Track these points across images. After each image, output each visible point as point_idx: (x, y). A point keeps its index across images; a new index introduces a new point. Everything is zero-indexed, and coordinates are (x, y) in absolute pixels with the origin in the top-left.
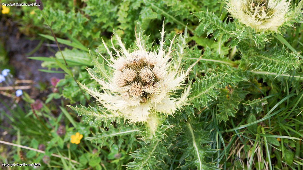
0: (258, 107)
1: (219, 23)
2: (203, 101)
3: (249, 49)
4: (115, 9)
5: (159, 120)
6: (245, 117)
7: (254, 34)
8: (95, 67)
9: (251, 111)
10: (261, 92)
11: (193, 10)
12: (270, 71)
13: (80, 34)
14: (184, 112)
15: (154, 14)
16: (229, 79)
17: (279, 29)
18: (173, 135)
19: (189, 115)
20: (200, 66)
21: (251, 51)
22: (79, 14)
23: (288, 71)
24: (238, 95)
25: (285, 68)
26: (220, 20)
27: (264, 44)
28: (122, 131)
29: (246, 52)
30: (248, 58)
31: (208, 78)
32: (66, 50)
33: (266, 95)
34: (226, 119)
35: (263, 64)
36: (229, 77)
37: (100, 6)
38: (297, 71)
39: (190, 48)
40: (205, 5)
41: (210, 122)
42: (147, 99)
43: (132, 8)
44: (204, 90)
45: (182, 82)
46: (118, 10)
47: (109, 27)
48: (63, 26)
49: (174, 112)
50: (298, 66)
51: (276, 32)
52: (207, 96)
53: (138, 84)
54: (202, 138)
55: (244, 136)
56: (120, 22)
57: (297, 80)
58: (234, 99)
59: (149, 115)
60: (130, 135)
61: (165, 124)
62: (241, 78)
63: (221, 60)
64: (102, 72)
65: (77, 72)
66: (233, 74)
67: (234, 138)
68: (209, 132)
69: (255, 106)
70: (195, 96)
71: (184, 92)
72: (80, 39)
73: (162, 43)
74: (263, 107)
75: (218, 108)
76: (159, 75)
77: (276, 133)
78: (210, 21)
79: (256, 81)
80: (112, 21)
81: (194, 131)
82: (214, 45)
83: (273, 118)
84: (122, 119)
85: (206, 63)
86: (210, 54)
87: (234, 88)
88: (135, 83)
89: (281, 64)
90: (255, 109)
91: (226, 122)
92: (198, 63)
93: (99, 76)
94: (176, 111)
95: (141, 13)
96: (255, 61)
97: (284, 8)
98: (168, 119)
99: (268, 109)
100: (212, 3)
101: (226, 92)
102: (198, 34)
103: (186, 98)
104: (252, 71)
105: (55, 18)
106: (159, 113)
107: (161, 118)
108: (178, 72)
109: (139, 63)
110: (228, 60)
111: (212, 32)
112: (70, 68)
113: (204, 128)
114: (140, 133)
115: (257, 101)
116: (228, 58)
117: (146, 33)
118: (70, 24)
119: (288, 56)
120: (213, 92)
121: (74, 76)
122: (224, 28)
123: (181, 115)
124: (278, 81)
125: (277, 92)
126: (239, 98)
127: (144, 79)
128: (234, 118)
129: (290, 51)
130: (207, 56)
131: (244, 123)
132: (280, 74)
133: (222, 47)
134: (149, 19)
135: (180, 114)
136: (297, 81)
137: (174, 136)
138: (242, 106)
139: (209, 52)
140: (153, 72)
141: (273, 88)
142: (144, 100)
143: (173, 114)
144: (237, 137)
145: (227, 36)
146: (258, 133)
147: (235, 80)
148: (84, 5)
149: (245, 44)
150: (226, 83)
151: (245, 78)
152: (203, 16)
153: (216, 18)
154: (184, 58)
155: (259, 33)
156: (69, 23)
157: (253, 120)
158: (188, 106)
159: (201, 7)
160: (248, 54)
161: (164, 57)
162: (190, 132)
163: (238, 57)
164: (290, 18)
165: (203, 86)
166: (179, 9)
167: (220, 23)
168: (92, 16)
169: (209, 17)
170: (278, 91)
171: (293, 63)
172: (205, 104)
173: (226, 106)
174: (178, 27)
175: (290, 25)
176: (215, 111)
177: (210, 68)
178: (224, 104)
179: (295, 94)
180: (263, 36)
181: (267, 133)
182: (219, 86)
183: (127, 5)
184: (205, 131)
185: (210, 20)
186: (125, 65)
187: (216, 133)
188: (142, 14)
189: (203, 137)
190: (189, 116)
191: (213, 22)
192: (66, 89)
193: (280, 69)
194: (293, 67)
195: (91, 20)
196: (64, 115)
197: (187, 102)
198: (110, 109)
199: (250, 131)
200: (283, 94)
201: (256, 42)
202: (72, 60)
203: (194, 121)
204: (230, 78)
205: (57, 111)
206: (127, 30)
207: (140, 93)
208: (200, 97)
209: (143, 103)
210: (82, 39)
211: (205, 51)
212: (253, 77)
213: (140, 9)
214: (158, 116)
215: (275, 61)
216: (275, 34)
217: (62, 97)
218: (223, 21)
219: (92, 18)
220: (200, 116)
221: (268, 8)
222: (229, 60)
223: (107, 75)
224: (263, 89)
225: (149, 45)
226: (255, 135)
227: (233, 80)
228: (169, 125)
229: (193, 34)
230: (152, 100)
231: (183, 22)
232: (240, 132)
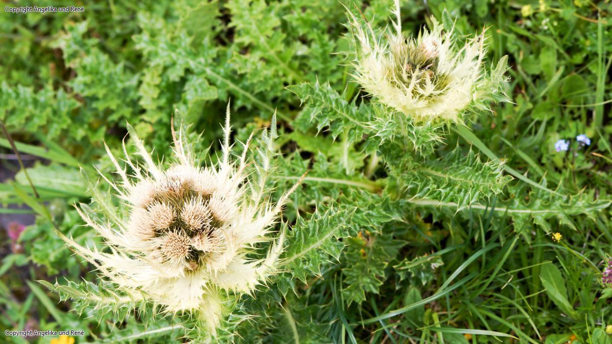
0: (424, 271)
1: (341, 105)
2: (311, 265)
3: (402, 156)
4: (134, 81)
5: (225, 305)
6: (399, 293)
7: (410, 126)
8: (92, 202)
9: (411, 281)
10: (429, 242)
11: (289, 79)
12: (446, 200)
13: (65, 133)
14: (274, 286)
15: (211, 91)
16: (365, 217)
17: (460, 114)
18: (255, 335)
19: (284, 292)
20: (307, 193)
21: (407, 161)
22: (61, 92)
23: (480, 199)
24: (383, 250)
25: (475, 193)
26: (344, 99)
27: (432, 145)
28: (153, 328)
29: (397, 162)
30: (400, 174)
31: (320, 218)
32: (38, 165)
33: (439, 246)
34: (360, 299)
35: (432, 186)
36: (364, 214)
37: (103, 77)
38: (501, 198)
39: (285, 156)
40: (314, 69)
41: (330, 306)
42: (198, 263)
43: (168, 79)
44: (313, 243)
45: (269, 227)
46: (140, 83)
47: (122, 118)
48: (29, 119)
49: (253, 289)
50: (501, 189)
51: (455, 121)
52: (319, 254)
53: (180, 234)
54: (313, 338)
55: (399, 333)
56: (145, 107)
57: (501, 215)
58: (375, 258)
59: (204, 295)
60: (168, 337)
61: (236, 312)
62: (388, 215)
63: (349, 178)
64: (107, 211)
65: (59, 210)
66: (372, 207)
67: (379, 335)
68: (327, 326)
69: (419, 270)
70: (297, 253)
71: (271, 248)
72: (66, 143)
73: (226, 149)
74: (434, 272)
75: (344, 277)
76: (220, 215)
77: (462, 324)
78: (322, 103)
79: (421, 219)
80: (128, 105)
81: (296, 325)
82: (334, 149)
83: (456, 293)
84: (150, 306)
85: (318, 186)
86: (325, 168)
87: (376, 235)
88: (173, 232)
89: (467, 186)
90: (419, 277)
91: (360, 304)
92: (302, 187)
93: (103, 218)
94: (257, 287)
95: (186, 87)
96: (416, 179)
97: (470, 73)
98: (241, 301)
99: (444, 276)
100: (329, 64)
101: (360, 243)
102: (302, 128)
103: (276, 259)
104: (410, 200)
105: (13, 103)
106: (223, 290)
107: (229, 300)
108: (259, 206)
109: (180, 191)
110: (363, 178)
111: (328, 124)
112: (46, 203)
113: (318, 317)
114: (187, 333)
115: (421, 260)
116: (362, 174)
117: (197, 129)
118: (44, 114)
119: (480, 170)
120: (331, 245)
121: (53, 219)
122: (352, 115)
123: (270, 293)
124: (463, 218)
125: (462, 241)
126: (386, 254)
127: (191, 223)
128: (376, 295)
129: (484, 159)
130: (319, 171)
131: (398, 306)
132: (464, 205)
133: (351, 152)
134: (202, 101)
135: (267, 291)
136: (501, 218)
137: (256, 337)
138: (393, 270)
139: (323, 165)
140: (209, 208)
141: (452, 233)
142: (193, 267)
143: (251, 291)
144: (384, 333)
145: (357, 131)
146: (426, 325)
147: (375, 220)
148: (72, 74)
149: (393, 147)
150: (359, 225)
151: (397, 214)
152: (309, 92)
153: (336, 95)
154: (274, 177)
155: (420, 124)
156: (41, 112)
157: (415, 300)
158: (283, 276)
159: (306, 74)
160: (400, 166)
161: (230, 178)
162: (290, 326)
163: (381, 172)
164: (482, 93)
165: (310, 234)
166: (262, 79)
167: (343, 105)
168: (87, 97)
169: (321, 93)
170: (464, 238)
171: (490, 183)
172: (317, 270)
173: (360, 272)
174: (262, 114)
175: (483, 108)
176: (338, 282)
177: (326, 195)
178: (357, 268)
179: (496, 245)
180: (430, 130)
181: (444, 325)
182: (342, 233)
183: (156, 74)
184: (318, 324)
185: (323, 100)
186: (152, 196)
187: (340, 328)
188: (189, 89)
189: (316, 336)
190: (285, 296)
191: (328, 103)
192: (37, 246)
193: (465, 195)
194: (491, 191)
195: (85, 105)
196: (36, 299)
197: (279, 267)
198: (125, 286)
199: (409, 322)
200: (474, 245)
201: (414, 143)
202: (50, 187)
203: (298, 303)
204: (366, 215)
205: (23, 289)
206: (160, 122)
207: (184, 251)
208: (306, 255)
209: (191, 271)
210: (70, 144)
211: (315, 161)
212: (412, 213)
213: (183, 80)
214: (223, 297)
215: (454, 179)
216: (453, 125)
217: (31, 262)
218: (350, 102)
219: (88, 101)
220: (308, 293)
221: (437, 74)
222: (365, 178)
223: (118, 217)
224: (434, 236)
225: (200, 153)
226: (420, 329)
227: (372, 220)
228: (244, 314)
229: (292, 128)
230: (208, 266)
231: (270, 103)
232: (391, 323)
